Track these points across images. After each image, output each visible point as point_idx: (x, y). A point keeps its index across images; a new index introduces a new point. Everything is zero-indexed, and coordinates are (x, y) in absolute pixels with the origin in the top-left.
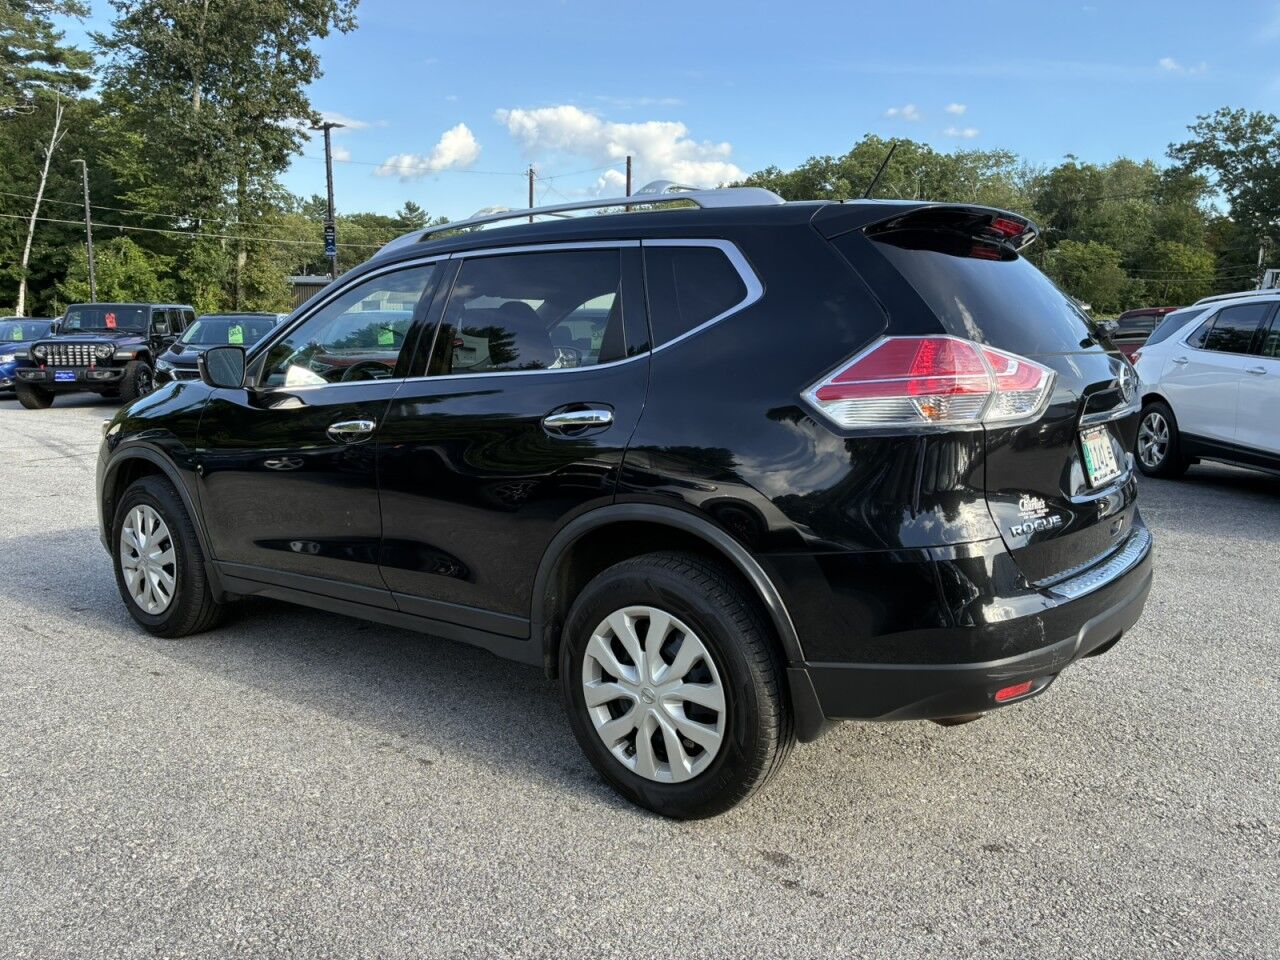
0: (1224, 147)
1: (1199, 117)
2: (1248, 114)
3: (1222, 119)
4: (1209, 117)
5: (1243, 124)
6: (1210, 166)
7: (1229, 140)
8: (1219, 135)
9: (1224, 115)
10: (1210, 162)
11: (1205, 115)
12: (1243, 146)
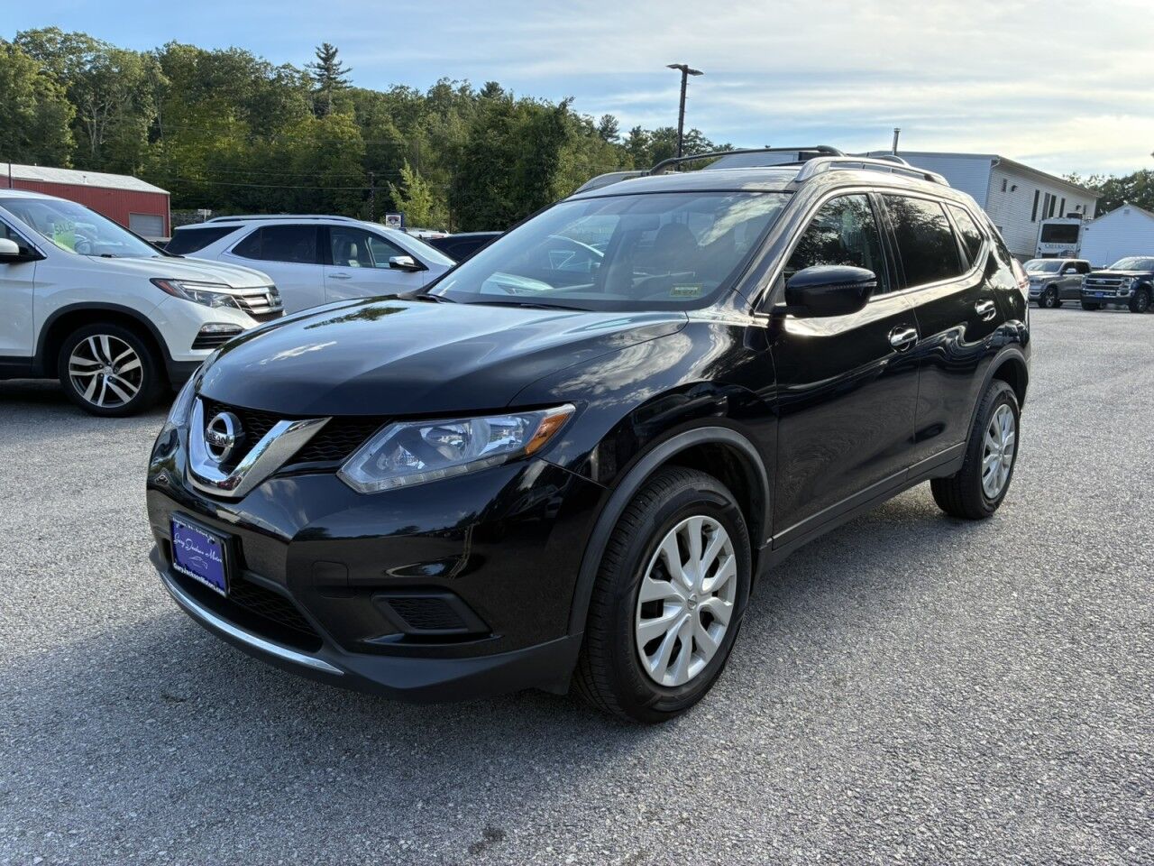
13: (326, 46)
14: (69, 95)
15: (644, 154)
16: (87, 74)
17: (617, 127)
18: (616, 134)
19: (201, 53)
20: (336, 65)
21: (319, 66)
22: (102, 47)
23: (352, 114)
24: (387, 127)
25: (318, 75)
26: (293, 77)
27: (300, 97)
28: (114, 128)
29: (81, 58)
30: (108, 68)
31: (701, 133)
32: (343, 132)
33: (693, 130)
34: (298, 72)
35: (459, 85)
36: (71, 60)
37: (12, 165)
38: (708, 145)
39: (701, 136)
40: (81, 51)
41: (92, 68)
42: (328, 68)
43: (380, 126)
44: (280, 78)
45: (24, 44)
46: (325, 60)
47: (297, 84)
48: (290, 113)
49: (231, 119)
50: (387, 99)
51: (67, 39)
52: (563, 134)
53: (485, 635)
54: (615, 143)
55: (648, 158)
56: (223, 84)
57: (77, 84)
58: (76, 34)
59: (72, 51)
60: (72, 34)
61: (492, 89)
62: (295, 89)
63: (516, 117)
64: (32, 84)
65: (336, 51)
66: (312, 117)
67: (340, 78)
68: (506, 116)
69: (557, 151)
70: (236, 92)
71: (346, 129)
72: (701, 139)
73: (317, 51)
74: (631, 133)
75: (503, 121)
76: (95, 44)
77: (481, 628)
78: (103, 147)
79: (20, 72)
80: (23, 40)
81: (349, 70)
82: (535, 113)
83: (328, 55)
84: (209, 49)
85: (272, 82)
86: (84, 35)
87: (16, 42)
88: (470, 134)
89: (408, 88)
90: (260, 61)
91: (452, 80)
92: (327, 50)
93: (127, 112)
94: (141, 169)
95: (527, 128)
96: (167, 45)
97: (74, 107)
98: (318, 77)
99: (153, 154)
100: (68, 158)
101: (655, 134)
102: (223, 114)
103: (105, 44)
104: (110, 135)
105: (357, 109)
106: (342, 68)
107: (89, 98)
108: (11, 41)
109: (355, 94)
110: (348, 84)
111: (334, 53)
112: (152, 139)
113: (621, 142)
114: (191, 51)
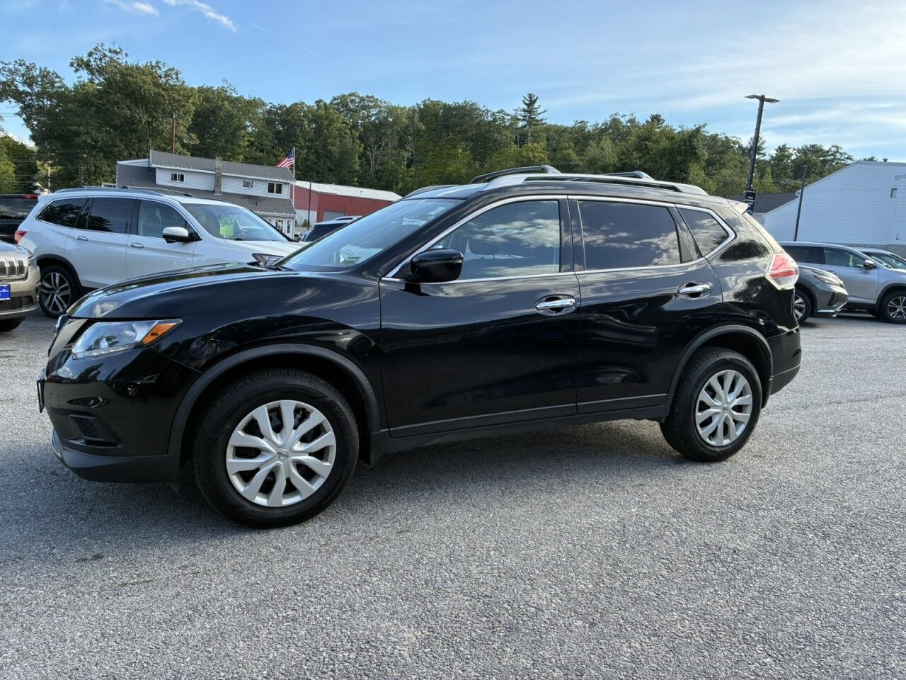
0: (21, 88)
1: (2, 63)
2: (38, 68)
3: (20, 67)
4: (10, 64)
5: (35, 74)
6: (12, 100)
7: (24, 83)
8: (17, 78)
9: (20, 65)
10: (12, 97)
11: (7, 62)
12: (37, 89)
13: (530, 95)
14: (361, 138)
15: (785, 168)
16: (373, 123)
17: (764, 146)
18: (763, 152)
19: (445, 105)
20: (536, 108)
21: (524, 110)
22: (383, 105)
23: (544, 144)
24: (568, 152)
25: (523, 116)
26: (504, 119)
27: (508, 133)
28: (385, 159)
29: (370, 112)
30: (386, 118)
31: (841, 148)
32: (534, 157)
33: (833, 146)
34: (508, 115)
35: (627, 118)
36: (363, 114)
37: (312, 184)
38: (848, 158)
39: (841, 151)
40: (370, 107)
41: (376, 118)
42: (531, 111)
43: (564, 151)
44: (495, 120)
45: (336, 104)
46: (528, 105)
47: (506, 124)
48: (500, 144)
49: (460, 151)
50: (572, 131)
51: (362, 99)
52: (695, 153)
53: (115, 445)
54: (761, 159)
55: (789, 171)
56: (457, 126)
57: (366, 130)
58: (367, 97)
59: (364, 108)
60: (365, 96)
61: (656, 119)
62: (505, 127)
63: (657, 142)
64: (337, 130)
65: (537, 98)
66: (514, 147)
67: (538, 118)
68: (648, 141)
69: (688, 167)
70: (466, 131)
71: (537, 154)
72: (841, 154)
73: (523, 99)
74: (777, 150)
75: (646, 145)
76: (379, 103)
77: (113, 441)
78: (377, 172)
79: (331, 122)
80: (335, 102)
81: (545, 111)
82: (673, 138)
83: (531, 102)
84: (450, 101)
85: (490, 122)
86: (373, 97)
87: (331, 103)
88: (617, 156)
89: (587, 122)
90: (484, 109)
91: (621, 115)
92: (531, 98)
93: (394, 148)
94: (400, 186)
95: (664, 150)
96: (424, 102)
97: (363, 145)
98: (522, 118)
99: (407, 176)
100: (356, 179)
101: (799, 151)
102: (454, 147)
103: (385, 102)
104: (383, 163)
105: (548, 140)
106: (539, 110)
107: (372, 139)
108: (328, 102)
109: (548, 129)
110: (543, 122)
111: (535, 100)
112: (409, 166)
113: (767, 158)
114: (438, 105)
